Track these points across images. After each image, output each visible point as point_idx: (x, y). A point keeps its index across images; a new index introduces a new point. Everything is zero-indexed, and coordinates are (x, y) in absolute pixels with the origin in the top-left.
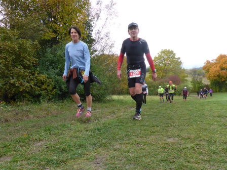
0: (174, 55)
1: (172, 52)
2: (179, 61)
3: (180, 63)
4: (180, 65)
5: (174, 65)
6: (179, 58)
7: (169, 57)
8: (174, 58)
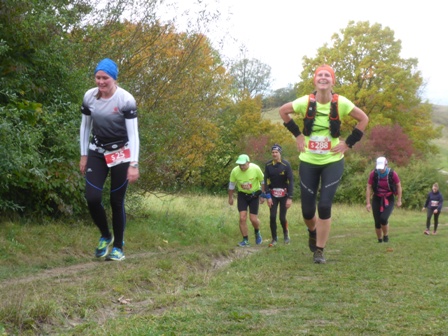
0: (397, 46)
1: (388, 36)
2: (413, 71)
3: (417, 80)
4: (415, 87)
5: (393, 88)
6: (414, 62)
7: (374, 55)
8: (395, 59)
